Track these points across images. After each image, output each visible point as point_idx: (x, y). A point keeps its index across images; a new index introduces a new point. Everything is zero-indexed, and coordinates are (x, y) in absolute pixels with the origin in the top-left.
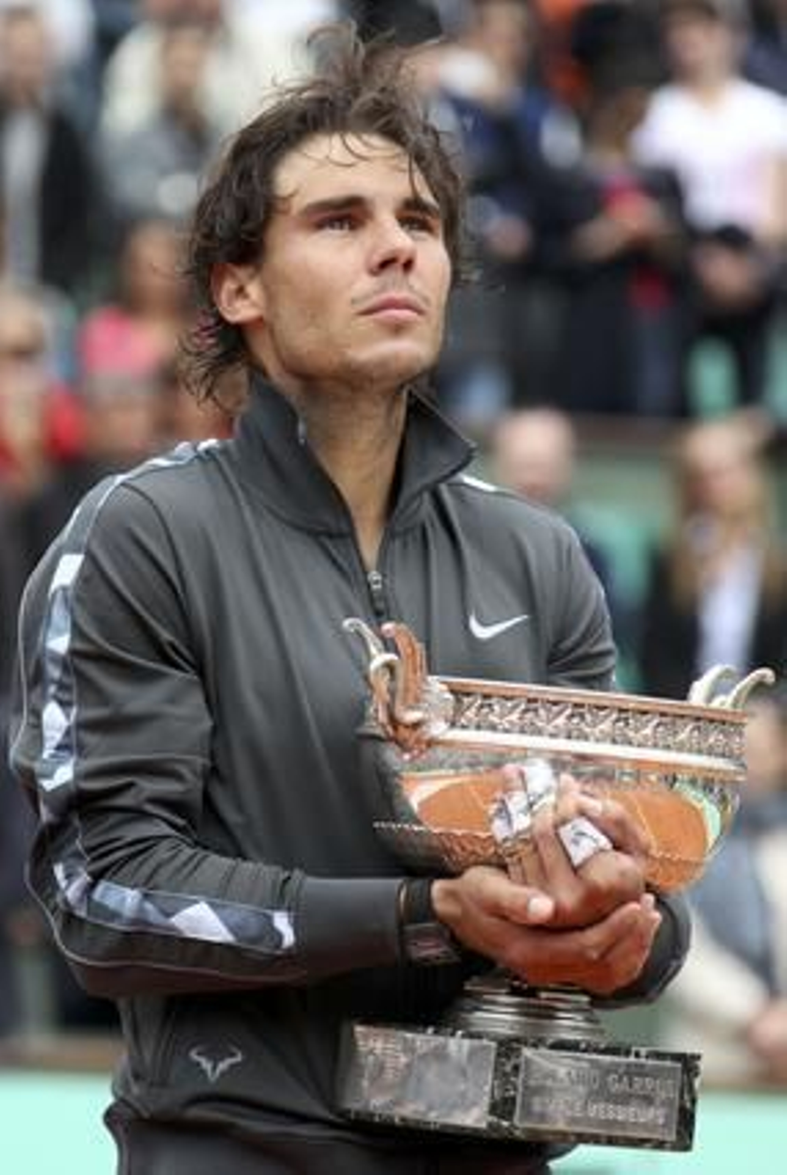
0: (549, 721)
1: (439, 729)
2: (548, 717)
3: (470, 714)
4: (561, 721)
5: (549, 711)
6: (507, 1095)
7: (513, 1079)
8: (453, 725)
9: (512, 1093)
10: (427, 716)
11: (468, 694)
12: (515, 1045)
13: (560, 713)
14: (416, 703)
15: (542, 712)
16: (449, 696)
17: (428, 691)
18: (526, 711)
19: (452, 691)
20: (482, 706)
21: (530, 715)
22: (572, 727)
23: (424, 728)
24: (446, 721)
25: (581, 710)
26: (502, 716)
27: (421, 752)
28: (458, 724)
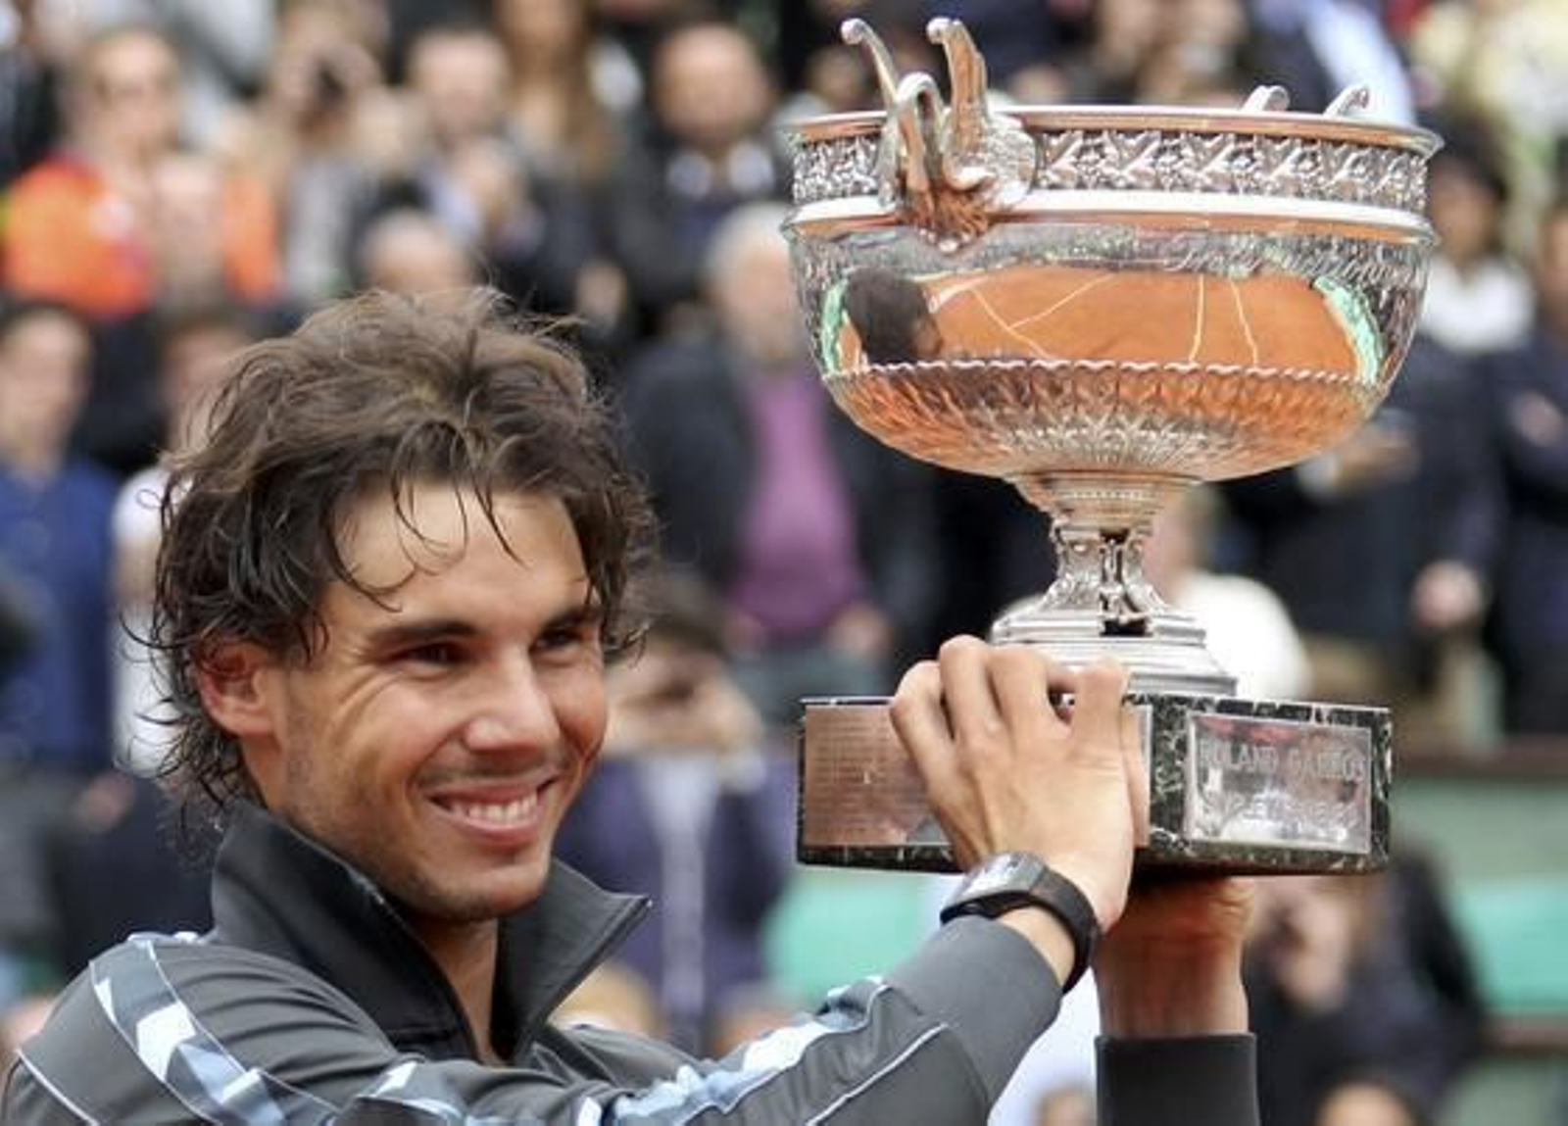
0: (1200, 165)
1: (1012, 194)
2: (1197, 159)
3: (1065, 162)
4: (1219, 164)
5: (1196, 149)
6: (1172, 789)
7: (1178, 763)
8: (1035, 184)
9: (1179, 786)
10: (991, 175)
11: (1058, 133)
12: (1178, 707)
13: (1216, 152)
14: (972, 151)
15: (1187, 151)
16: (1025, 138)
17: (993, 132)
18: (1161, 151)
19: (1030, 130)
20: (1084, 150)
21: (1168, 158)
22: (1237, 172)
23: (987, 195)
24: (1024, 179)
25: (1249, 145)
26: (1122, 163)
27: (979, 233)
28: (1044, 183)
